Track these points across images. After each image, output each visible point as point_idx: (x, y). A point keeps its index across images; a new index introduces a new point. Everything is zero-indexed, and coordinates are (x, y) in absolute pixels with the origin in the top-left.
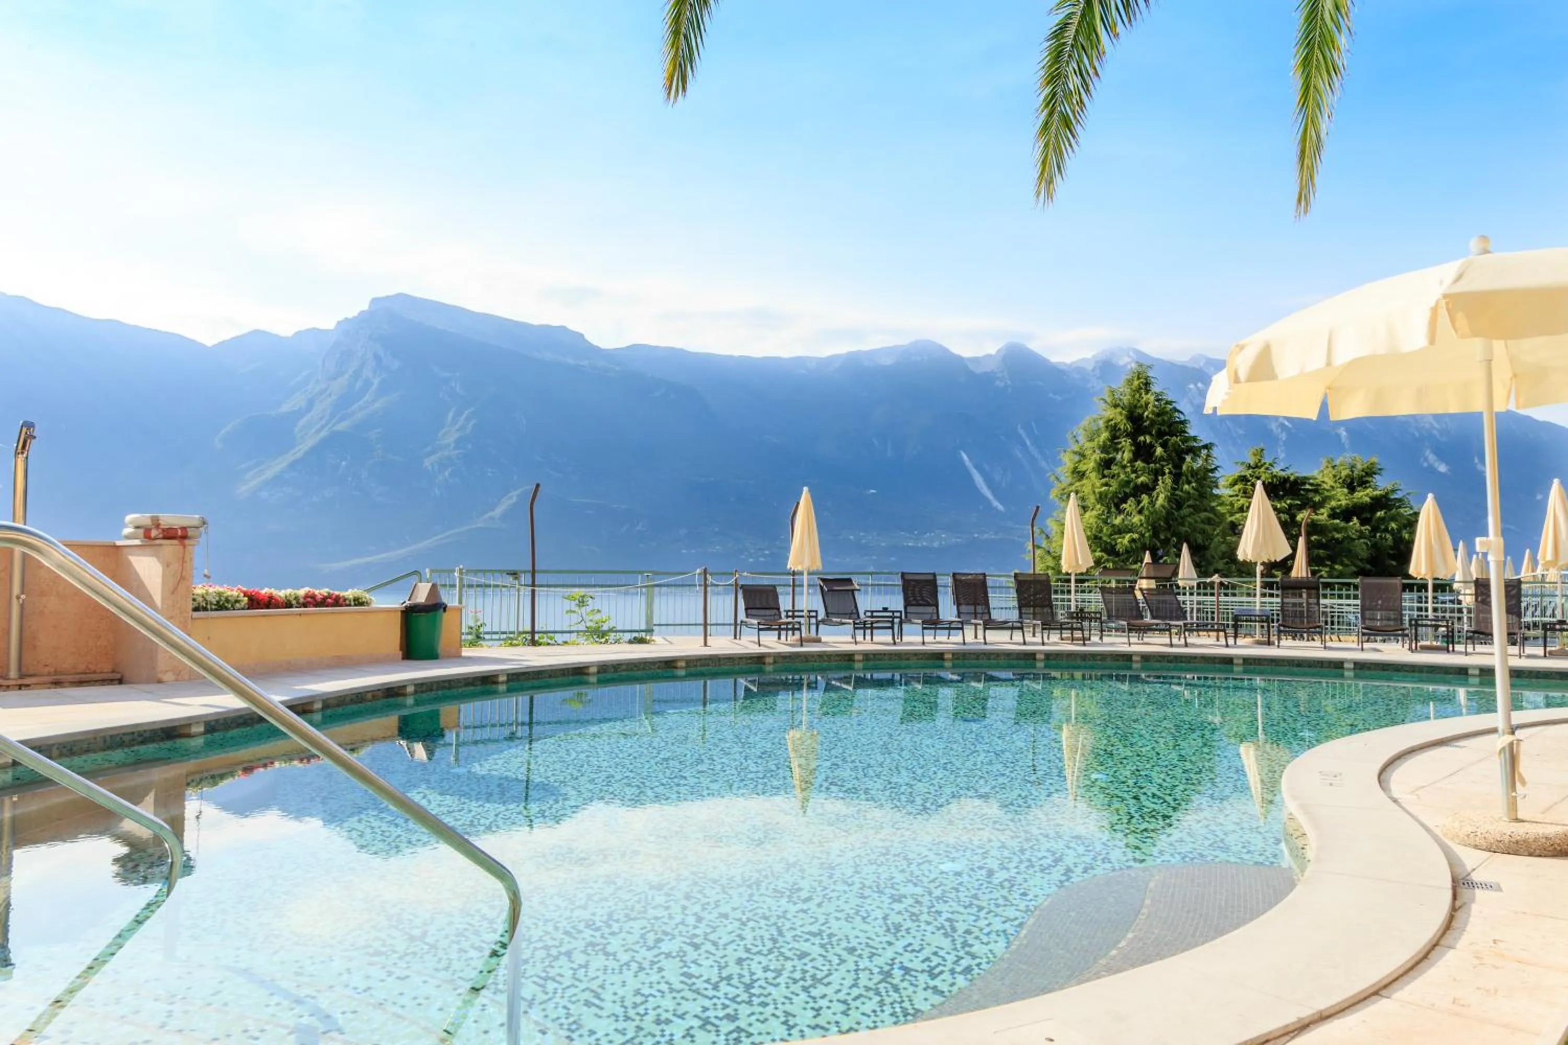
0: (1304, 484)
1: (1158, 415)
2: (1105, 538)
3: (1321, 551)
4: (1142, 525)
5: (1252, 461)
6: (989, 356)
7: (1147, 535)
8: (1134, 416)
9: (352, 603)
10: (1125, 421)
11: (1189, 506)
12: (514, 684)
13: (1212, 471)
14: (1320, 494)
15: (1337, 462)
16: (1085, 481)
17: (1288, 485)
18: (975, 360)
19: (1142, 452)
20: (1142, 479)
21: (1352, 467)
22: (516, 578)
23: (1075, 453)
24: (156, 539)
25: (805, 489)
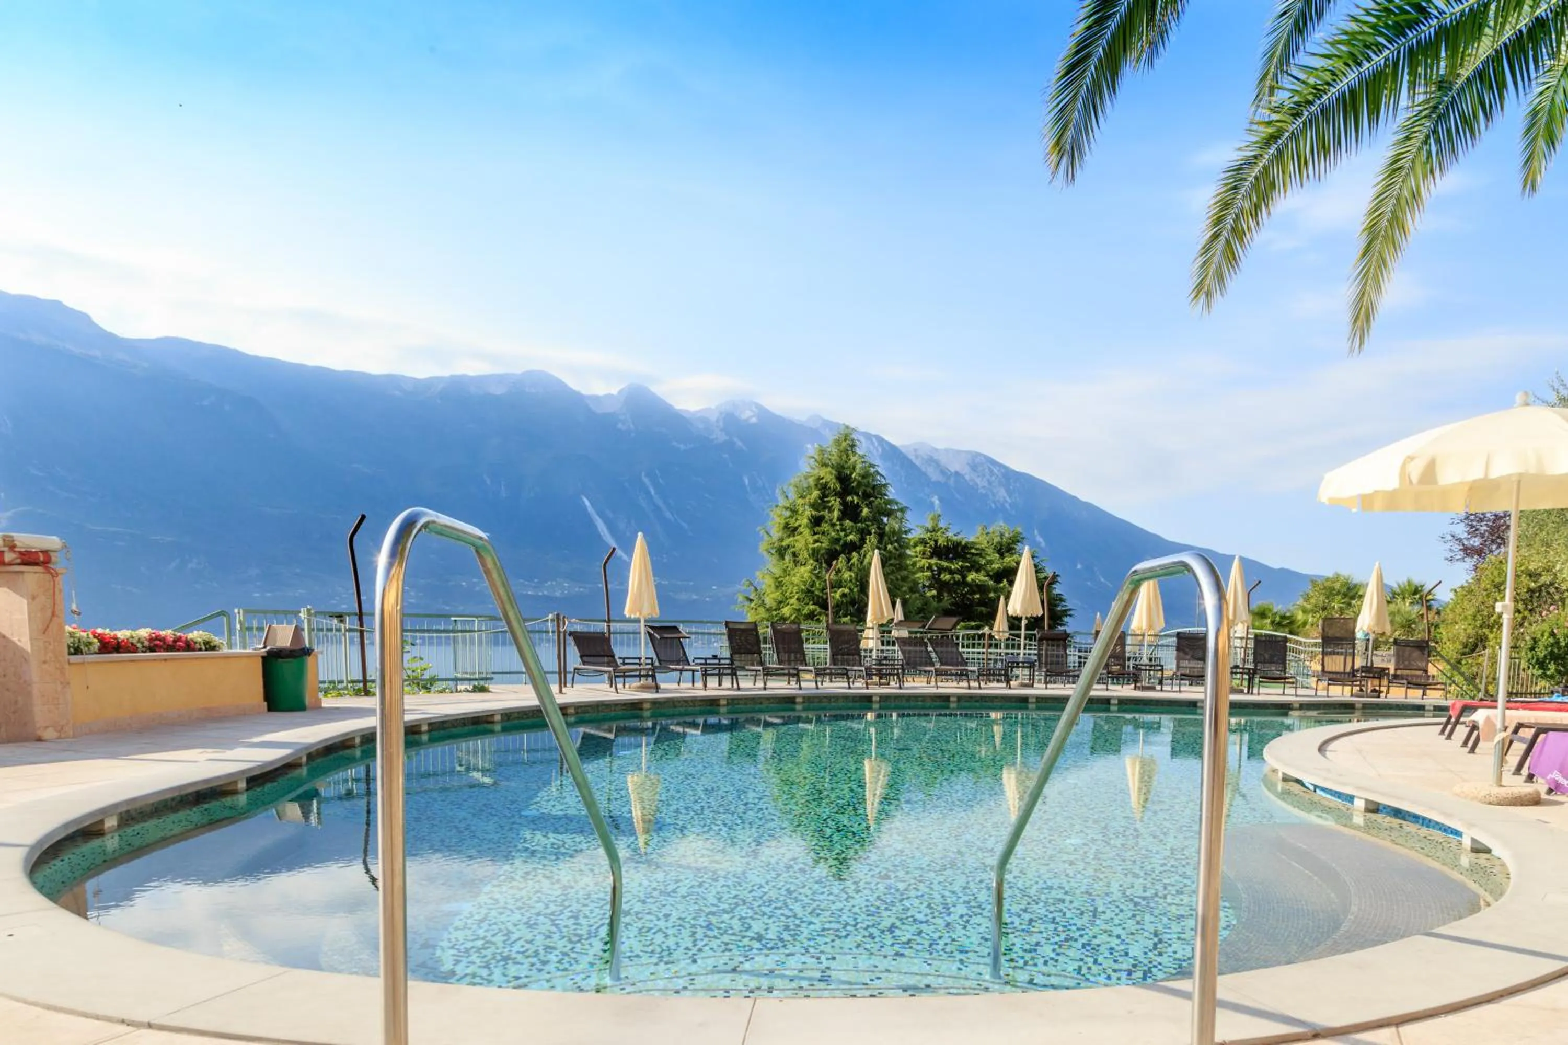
0: (973, 548)
1: (864, 477)
2: (817, 592)
3: (983, 609)
4: (851, 581)
5: (929, 525)
6: (609, 396)
7: (855, 590)
8: (843, 479)
9: (204, 648)
10: (834, 480)
11: (891, 565)
12: (436, 734)
13: (906, 532)
14: (984, 558)
15: (991, 530)
16: (797, 537)
17: (960, 549)
18: (596, 398)
19: (851, 512)
20: (851, 537)
21: (1002, 535)
22: (341, 621)
23: (787, 508)
24: (10, 564)
25: (640, 534)
